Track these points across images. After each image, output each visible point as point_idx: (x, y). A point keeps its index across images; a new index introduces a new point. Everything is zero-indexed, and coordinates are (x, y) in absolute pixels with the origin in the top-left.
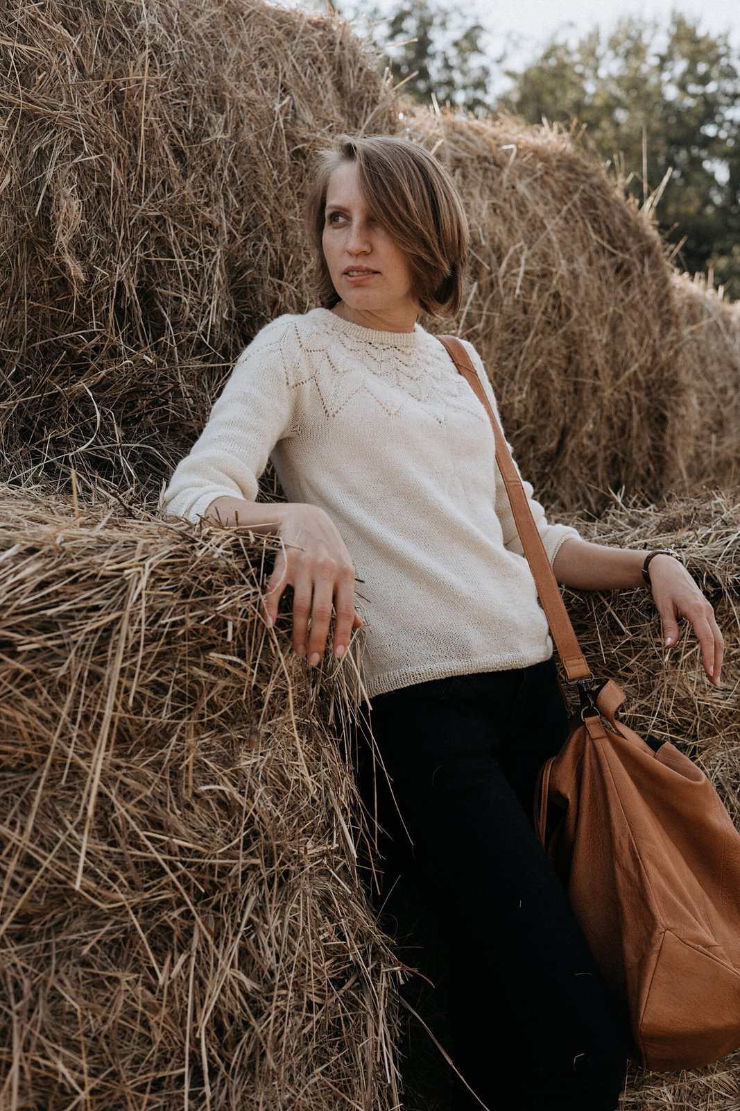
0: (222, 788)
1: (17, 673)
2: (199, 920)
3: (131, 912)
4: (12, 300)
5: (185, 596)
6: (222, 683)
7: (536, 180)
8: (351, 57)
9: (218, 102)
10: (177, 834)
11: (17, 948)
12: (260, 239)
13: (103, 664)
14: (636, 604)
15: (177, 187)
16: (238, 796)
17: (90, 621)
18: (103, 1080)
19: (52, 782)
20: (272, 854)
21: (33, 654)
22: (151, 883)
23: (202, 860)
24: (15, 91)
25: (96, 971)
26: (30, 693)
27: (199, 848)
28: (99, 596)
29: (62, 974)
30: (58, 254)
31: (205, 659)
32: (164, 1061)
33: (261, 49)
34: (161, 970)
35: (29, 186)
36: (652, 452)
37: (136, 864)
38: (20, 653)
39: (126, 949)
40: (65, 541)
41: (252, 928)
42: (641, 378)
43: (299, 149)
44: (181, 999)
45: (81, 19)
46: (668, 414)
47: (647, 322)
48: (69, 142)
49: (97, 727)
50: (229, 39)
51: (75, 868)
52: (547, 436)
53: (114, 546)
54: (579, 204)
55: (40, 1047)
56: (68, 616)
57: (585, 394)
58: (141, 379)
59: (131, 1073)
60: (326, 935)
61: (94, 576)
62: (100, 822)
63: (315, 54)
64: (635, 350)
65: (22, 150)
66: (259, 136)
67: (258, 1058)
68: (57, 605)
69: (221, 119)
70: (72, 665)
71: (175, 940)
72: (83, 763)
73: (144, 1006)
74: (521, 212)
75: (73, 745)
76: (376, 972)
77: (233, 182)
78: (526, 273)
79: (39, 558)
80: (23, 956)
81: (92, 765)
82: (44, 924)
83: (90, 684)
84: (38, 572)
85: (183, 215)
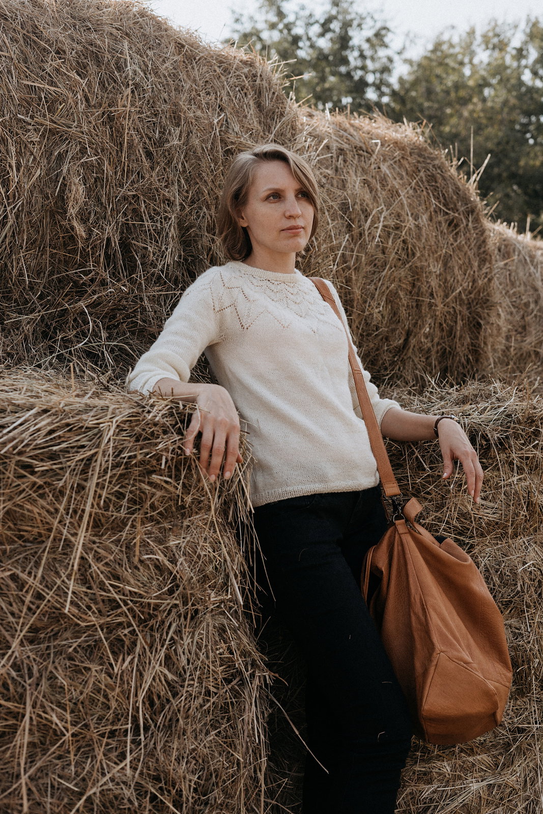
0: (158, 557)
1: (34, 484)
2: (140, 636)
3: (99, 629)
4: (40, 248)
5: (137, 440)
6: (159, 494)
7: (395, 162)
8: (267, 85)
9: (176, 119)
10: (129, 583)
11: (31, 647)
12: (201, 208)
13: (86, 480)
14: (434, 451)
15: (147, 176)
16: (167, 563)
17: (79, 454)
18: (80, 728)
19: (53, 550)
20: (187, 598)
21: (44, 473)
22: (112, 612)
23: (143, 600)
24: (45, 116)
25: (77, 663)
26: (42, 496)
27: (142, 592)
28: (85, 439)
29: (56, 664)
30: (69, 220)
31: (149, 478)
32: (117, 718)
33: (207, 82)
34: (116, 665)
35: (53, 177)
36: (470, 348)
37: (103, 601)
38: (36, 472)
39: (95, 651)
40: (66, 405)
41: (174, 643)
42: (464, 297)
43: (229, 149)
44: (128, 683)
45: (88, 68)
46: (482, 322)
47: (469, 259)
48: (78, 148)
49: (81, 517)
50: (185, 77)
51: (66, 601)
52: (397, 336)
53: (95, 409)
54: (424, 179)
55: (43, 706)
56: (66, 451)
57: (423, 308)
58: (119, 301)
59: (96, 725)
60: (221, 650)
61: (82, 427)
62: (82, 575)
63: (243, 84)
64: (460, 278)
65: (49, 154)
66: (203, 141)
67: (174, 722)
68: (59, 444)
69: (178, 132)
70: (68, 480)
71: (126, 648)
72: (73, 539)
73: (106, 686)
74: (383, 186)
75: (66, 528)
76: (252, 676)
77: (184, 171)
78: (384, 226)
79: (50, 415)
80: (34, 652)
81: (78, 540)
82: (47, 634)
83: (78, 492)
84: (48, 424)
85: (151, 194)
